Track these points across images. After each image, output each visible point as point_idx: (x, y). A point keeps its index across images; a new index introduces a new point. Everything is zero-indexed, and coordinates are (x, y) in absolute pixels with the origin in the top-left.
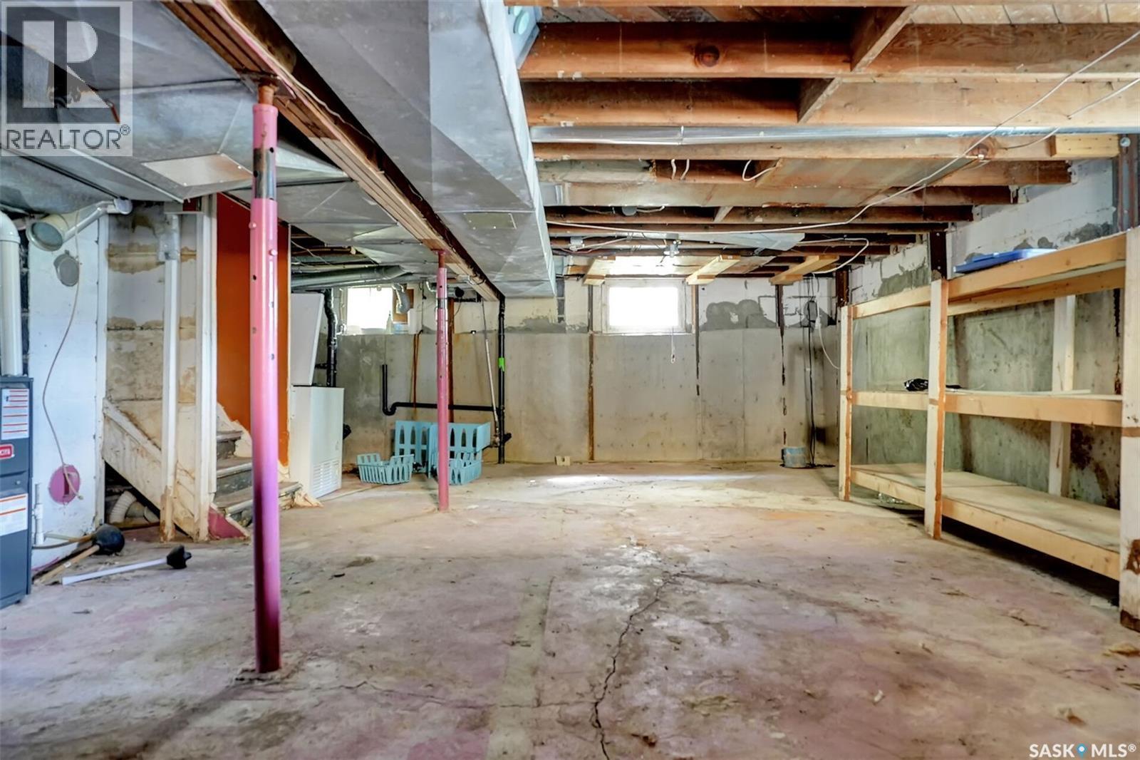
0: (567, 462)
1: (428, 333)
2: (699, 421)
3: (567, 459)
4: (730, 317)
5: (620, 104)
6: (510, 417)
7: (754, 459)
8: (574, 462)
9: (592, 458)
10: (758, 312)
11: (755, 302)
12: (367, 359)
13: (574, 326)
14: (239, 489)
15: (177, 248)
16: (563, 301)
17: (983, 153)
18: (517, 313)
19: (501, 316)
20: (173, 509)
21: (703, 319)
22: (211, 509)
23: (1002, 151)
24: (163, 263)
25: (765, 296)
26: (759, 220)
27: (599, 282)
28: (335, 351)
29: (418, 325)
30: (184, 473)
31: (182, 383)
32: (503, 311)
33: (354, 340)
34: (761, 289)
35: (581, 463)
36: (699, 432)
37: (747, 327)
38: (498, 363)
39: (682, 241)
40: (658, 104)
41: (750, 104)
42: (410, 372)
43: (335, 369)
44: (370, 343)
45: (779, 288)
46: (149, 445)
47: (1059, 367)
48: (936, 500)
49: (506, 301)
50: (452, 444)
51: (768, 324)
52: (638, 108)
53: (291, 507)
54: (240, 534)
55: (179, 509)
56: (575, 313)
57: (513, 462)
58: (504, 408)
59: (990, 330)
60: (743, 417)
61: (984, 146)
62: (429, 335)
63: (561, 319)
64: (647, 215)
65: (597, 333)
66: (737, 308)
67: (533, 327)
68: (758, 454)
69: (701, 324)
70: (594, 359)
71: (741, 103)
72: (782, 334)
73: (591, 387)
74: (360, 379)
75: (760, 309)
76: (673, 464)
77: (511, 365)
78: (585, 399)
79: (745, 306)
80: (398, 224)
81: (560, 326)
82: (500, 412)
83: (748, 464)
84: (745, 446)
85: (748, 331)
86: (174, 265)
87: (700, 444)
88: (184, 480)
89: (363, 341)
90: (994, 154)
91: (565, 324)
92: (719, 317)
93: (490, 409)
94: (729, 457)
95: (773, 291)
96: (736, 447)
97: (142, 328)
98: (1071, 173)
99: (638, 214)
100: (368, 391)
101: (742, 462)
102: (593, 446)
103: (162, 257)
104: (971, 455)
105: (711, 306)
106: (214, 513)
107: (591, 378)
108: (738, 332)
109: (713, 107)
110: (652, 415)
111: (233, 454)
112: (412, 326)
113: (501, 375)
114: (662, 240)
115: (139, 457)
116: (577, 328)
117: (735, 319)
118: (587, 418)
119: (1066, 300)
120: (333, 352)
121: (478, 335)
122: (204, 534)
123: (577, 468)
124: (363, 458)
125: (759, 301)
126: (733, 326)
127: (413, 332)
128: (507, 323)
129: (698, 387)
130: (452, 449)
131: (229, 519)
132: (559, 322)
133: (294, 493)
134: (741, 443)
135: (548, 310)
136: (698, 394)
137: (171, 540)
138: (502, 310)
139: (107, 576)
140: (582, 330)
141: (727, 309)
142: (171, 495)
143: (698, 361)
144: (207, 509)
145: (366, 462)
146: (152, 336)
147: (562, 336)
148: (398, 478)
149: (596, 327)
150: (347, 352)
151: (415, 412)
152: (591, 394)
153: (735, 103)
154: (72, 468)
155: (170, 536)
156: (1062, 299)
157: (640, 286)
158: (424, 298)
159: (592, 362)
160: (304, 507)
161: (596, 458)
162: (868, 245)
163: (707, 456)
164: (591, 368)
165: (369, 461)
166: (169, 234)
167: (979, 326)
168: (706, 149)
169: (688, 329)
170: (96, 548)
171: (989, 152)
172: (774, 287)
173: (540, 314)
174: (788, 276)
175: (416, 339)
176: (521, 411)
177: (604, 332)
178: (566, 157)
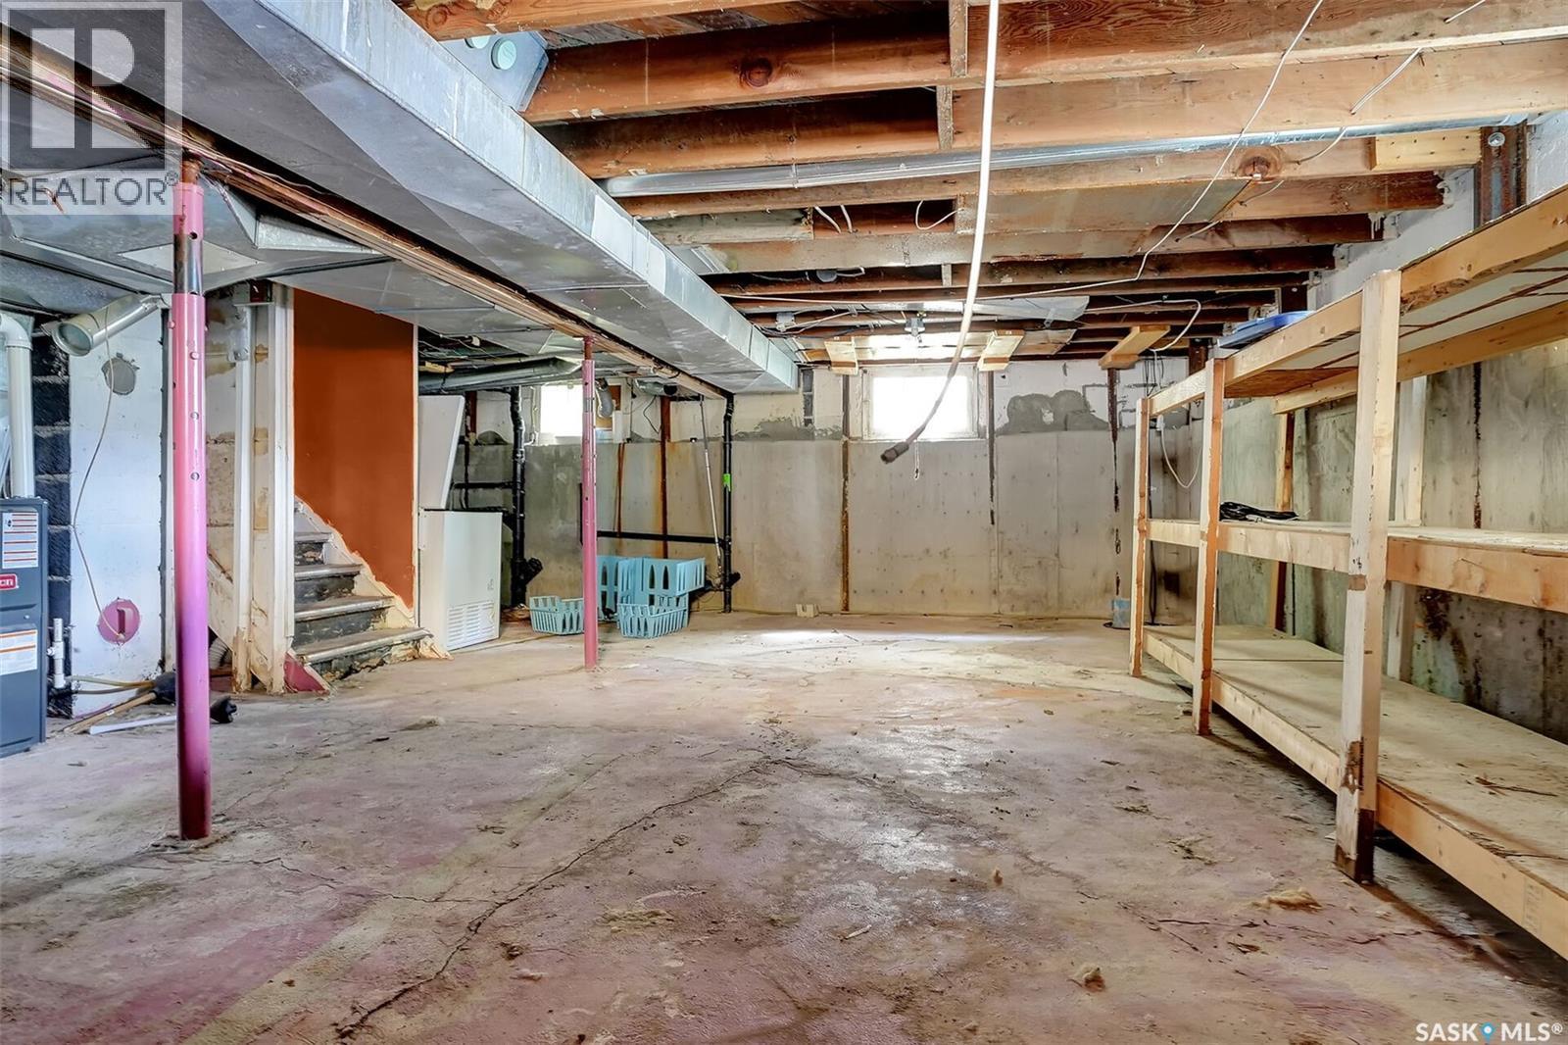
0: (810, 611)
1: (638, 442)
2: (994, 560)
3: (810, 609)
4: (1042, 415)
5: (703, 141)
6: (739, 552)
7: (1073, 614)
8: (819, 613)
9: (846, 608)
10: (1081, 407)
11: (1077, 393)
12: (561, 476)
13: (825, 431)
14: (345, 633)
15: (247, 346)
16: (811, 397)
17: (1262, 172)
18: (747, 415)
19: (728, 419)
20: (248, 655)
21: (1002, 420)
22: (288, 656)
23: (1292, 165)
24: (235, 364)
25: (1094, 385)
26: (1007, 281)
27: (854, 371)
28: (523, 465)
29: (625, 432)
30: (259, 612)
31: (257, 506)
32: (731, 412)
33: (546, 453)
34: (1086, 374)
35: (831, 615)
36: (994, 576)
37: (1066, 429)
38: (722, 480)
39: (927, 312)
40: (751, 137)
41: (873, 127)
42: (613, 493)
43: (522, 489)
44: (568, 455)
45: (1112, 373)
46: (223, 578)
47: (1402, 486)
48: (1203, 677)
49: (735, 398)
50: (652, 585)
51: (1097, 425)
52: (726, 144)
53: (415, 658)
54: (320, 688)
55: (255, 655)
56: (826, 413)
57: (743, 611)
58: (730, 540)
59: (1342, 431)
60: (1057, 555)
61: (1257, 160)
62: (639, 445)
63: (808, 422)
64: (852, 281)
65: (856, 439)
66: (1051, 402)
67: (771, 433)
68: (1078, 607)
69: (998, 425)
70: (850, 475)
71: (863, 127)
72: (1115, 438)
73: (845, 512)
74: (554, 501)
75: (1086, 404)
76: (952, 619)
77: (741, 482)
78: (838, 529)
79: (1063, 399)
80: (496, 307)
81: (806, 431)
82: (725, 545)
83: (1060, 621)
84: (1060, 595)
85: (1065, 434)
86: (245, 367)
87: (995, 592)
88: (258, 619)
89: (557, 452)
90: (1279, 171)
91: (813, 428)
92: (1026, 416)
93: (711, 541)
94: (1035, 611)
95: (1104, 378)
96: (1046, 596)
97: (216, 442)
98: (1442, 190)
99: (839, 280)
100: (563, 517)
101: (1052, 618)
102: (847, 592)
103: (232, 359)
104: (1322, 616)
105: (1014, 400)
106: (290, 660)
107: (845, 501)
108: (1051, 436)
109: (825, 136)
110: (928, 551)
111: (350, 591)
112: (618, 435)
113: (727, 498)
114: (899, 312)
115: (214, 592)
116: (830, 433)
117: (1049, 418)
118: (840, 554)
119: (1412, 383)
120: (519, 467)
121: (697, 444)
122: (279, 684)
123: (823, 619)
124: (536, 601)
125: (1084, 391)
126: (1046, 428)
127: (619, 439)
128: (736, 429)
129: (992, 513)
130: (652, 592)
131: (308, 669)
132: (806, 425)
133: (418, 641)
134: (1054, 592)
135: (791, 409)
136: (993, 523)
137: (246, 691)
138: (730, 410)
139: (141, 727)
140: (835, 437)
141: (1036, 404)
142: (245, 637)
143: (992, 477)
144: (283, 655)
145: (541, 606)
146: (226, 451)
147: (808, 444)
148: (571, 627)
149: (854, 432)
150: (537, 466)
151: (620, 544)
152: (845, 522)
153: (853, 128)
154: (129, 604)
155: (243, 687)
156: (1408, 382)
157: (915, 374)
158: (634, 396)
159: (846, 479)
160: (430, 659)
161: (851, 608)
162: (1199, 308)
163: (1006, 608)
164: (845, 486)
165: (545, 605)
166: (238, 329)
167: (1330, 425)
168: (855, 190)
169: (980, 434)
170: (152, 696)
171: (1271, 170)
172: (1106, 372)
173: (781, 415)
174: (1115, 356)
175: (621, 448)
176: (753, 544)
177: (866, 438)
178: (673, 213)
